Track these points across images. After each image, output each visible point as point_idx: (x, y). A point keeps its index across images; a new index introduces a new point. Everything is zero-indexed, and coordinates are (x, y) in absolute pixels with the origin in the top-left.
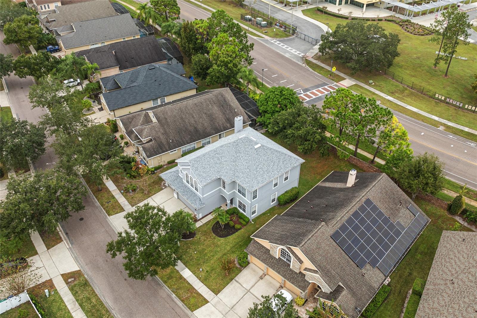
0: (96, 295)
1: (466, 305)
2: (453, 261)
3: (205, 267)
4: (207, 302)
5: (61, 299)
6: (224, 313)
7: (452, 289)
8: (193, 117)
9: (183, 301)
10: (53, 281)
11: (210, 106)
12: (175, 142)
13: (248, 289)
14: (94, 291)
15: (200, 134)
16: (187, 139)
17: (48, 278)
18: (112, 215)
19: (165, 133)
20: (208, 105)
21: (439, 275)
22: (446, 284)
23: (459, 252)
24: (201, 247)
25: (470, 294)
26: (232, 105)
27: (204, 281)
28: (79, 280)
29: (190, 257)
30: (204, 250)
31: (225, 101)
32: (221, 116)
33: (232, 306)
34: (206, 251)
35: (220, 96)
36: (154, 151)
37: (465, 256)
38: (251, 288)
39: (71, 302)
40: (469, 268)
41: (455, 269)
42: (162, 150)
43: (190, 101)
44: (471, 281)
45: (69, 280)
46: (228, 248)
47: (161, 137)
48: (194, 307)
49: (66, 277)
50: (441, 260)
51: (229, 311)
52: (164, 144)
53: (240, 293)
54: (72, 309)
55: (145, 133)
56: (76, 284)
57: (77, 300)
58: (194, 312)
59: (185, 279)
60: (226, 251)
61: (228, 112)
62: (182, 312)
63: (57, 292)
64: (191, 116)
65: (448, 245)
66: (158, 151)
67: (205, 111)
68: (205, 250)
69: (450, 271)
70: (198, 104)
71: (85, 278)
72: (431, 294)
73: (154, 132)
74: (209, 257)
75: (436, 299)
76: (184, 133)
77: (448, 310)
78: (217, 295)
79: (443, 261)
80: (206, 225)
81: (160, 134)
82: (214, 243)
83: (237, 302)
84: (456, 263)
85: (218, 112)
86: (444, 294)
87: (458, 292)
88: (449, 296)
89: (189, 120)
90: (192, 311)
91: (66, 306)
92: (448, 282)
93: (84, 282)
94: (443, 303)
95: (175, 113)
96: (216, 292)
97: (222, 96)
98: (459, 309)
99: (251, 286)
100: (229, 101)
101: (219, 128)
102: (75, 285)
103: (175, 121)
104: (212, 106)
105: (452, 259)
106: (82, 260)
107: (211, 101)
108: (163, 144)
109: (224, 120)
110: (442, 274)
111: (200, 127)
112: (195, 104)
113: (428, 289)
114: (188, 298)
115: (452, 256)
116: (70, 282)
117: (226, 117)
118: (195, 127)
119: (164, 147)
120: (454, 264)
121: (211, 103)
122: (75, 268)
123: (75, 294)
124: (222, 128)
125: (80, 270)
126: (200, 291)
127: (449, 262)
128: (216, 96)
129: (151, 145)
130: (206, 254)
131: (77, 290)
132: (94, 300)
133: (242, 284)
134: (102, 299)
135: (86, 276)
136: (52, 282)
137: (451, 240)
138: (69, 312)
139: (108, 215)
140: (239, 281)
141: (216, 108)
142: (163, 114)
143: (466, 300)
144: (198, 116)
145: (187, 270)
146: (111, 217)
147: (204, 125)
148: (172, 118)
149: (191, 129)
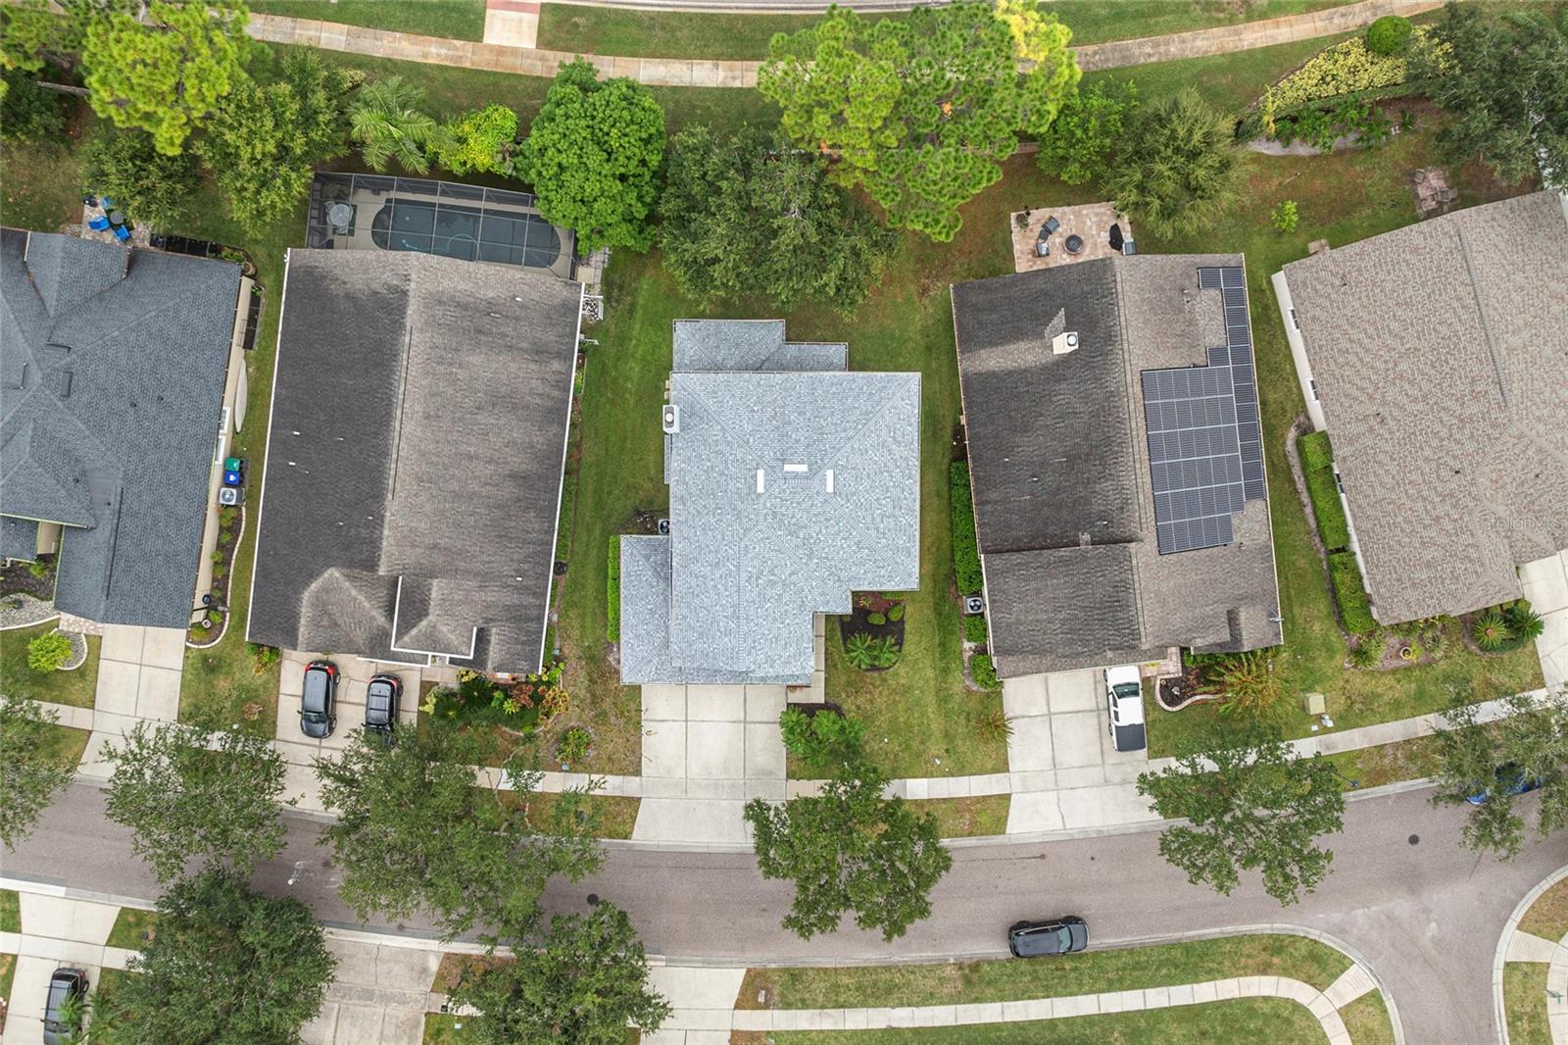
0: (836, 969)
1: (1434, 465)
2: (1352, 358)
3: (936, 747)
4: (1007, 797)
5: (796, 1033)
6: (1053, 786)
7: (1388, 436)
8: (470, 458)
9: (970, 835)
10: (741, 1029)
11: (461, 374)
12: (526, 566)
13: (1046, 712)
14: (822, 969)
15: (540, 477)
16: (537, 526)
17: (728, 1035)
18: (631, 833)
19: (485, 579)
20: (453, 380)
21: (1346, 411)
22: (1371, 430)
23: (1352, 325)
24: (882, 721)
25: (1426, 433)
26: (491, 294)
27: (960, 770)
28: (775, 982)
29: (887, 758)
30: (893, 720)
31: (466, 307)
32: (513, 367)
33: (1050, 761)
34: (901, 719)
35: (439, 311)
36: (524, 643)
37: (1371, 330)
38: (1048, 704)
39: (818, 1019)
40: (1396, 365)
41: (1370, 379)
42: (532, 620)
43: (408, 428)
44: (1415, 400)
45: (761, 999)
46: (930, 673)
47: (490, 597)
48: (999, 825)
49: (747, 1000)
50: (1328, 365)
51: (1055, 774)
52: (518, 602)
53: (1040, 730)
54: (836, 1023)
55: (453, 637)
56: (782, 993)
57: (823, 1007)
58: (1008, 831)
59: (929, 800)
60: (932, 683)
61: (509, 330)
62: (989, 850)
63: (775, 1032)
64: (465, 462)
65: (1318, 312)
66: (528, 633)
67: (469, 403)
68: (897, 718)
69: (1362, 389)
70: (432, 406)
71: (774, 970)
72: (1356, 469)
73: (464, 610)
74: (919, 725)
75: (1372, 478)
76: (513, 524)
77: (1406, 491)
78: (1008, 771)
79: (1333, 366)
80: (832, 670)
81: (476, 597)
82: (894, 690)
83: (1053, 750)
84: (1361, 360)
85: (494, 365)
86: (1381, 457)
87: (1403, 438)
88: (1393, 459)
89: (476, 478)
90: (1004, 833)
91: (822, 1031)
92: (1373, 422)
93: (786, 977)
94: (1388, 480)
95: (428, 508)
96: (1003, 767)
97: (440, 302)
98: (1424, 481)
99: (1044, 702)
100: (472, 295)
101: (550, 404)
102: (782, 995)
103: (457, 525)
104: (460, 366)
105: (1347, 351)
106: (722, 953)
107: (441, 357)
108: (514, 605)
109: (532, 366)
110: (1351, 406)
111: (518, 462)
112: (427, 417)
113: (1344, 459)
114: (973, 823)
115: (1344, 344)
116: (766, 1000)
117: (525, 351)
118: (509, 476)
119: (526, 607)
120: (1358, 365)
121: (451, 364)
122: (737, 977)
123: (804, 1005)
124: (555, 393)
125: (749, 970)
126: (976, 793)
127: (1347, 364)
128: (431, 323)
129: (502, 642)
130: (909, 727)
131: (798, 997)
132: (845, 980)
133: (1025, 714)
134: (851, 963)
135: (773, 966)
136: (742, 1032)
137: (1316, 291)
138: (840, 1032)
139: (626, 838)
140: (1018, 713)
141: (475, 359)
142: (413, 546)
143: (1428, 452)
144: (474, 440)
145: (910, 782)
146: (635, 835)
147: (515, 444)
148: (444, 526)
149: (510, 490)
